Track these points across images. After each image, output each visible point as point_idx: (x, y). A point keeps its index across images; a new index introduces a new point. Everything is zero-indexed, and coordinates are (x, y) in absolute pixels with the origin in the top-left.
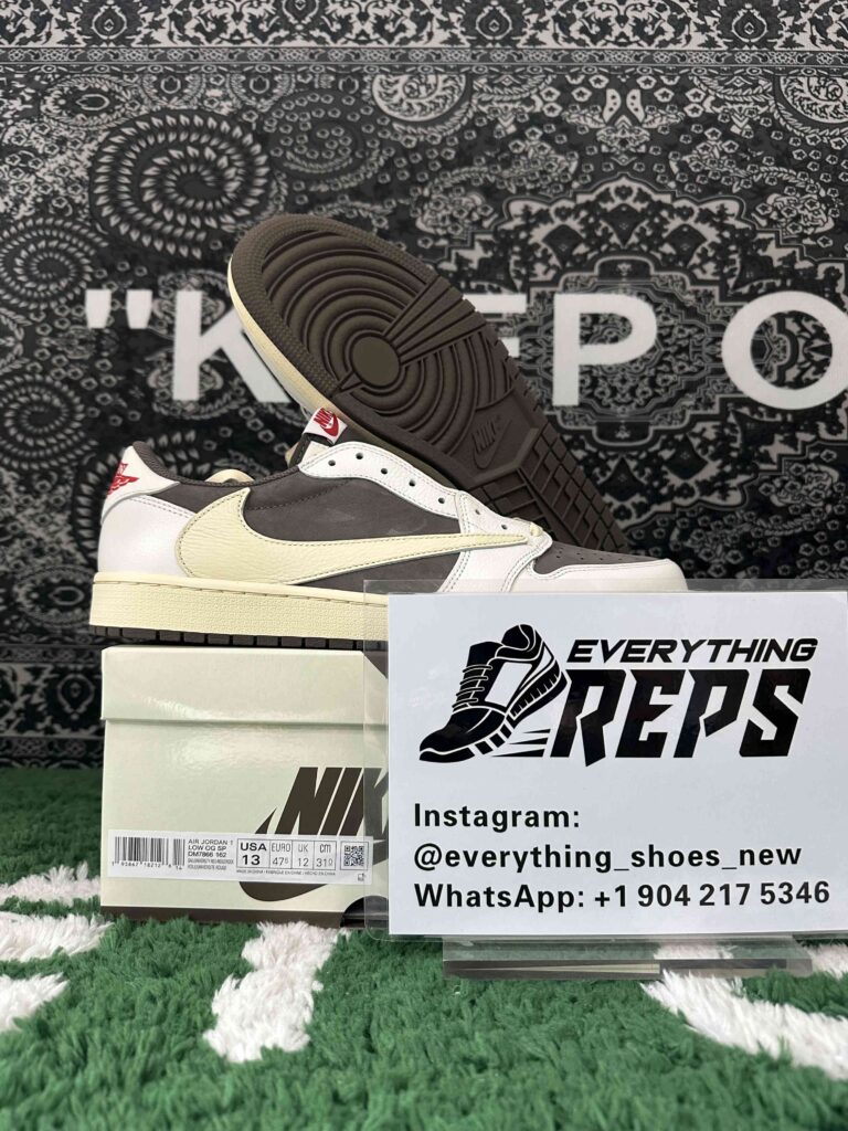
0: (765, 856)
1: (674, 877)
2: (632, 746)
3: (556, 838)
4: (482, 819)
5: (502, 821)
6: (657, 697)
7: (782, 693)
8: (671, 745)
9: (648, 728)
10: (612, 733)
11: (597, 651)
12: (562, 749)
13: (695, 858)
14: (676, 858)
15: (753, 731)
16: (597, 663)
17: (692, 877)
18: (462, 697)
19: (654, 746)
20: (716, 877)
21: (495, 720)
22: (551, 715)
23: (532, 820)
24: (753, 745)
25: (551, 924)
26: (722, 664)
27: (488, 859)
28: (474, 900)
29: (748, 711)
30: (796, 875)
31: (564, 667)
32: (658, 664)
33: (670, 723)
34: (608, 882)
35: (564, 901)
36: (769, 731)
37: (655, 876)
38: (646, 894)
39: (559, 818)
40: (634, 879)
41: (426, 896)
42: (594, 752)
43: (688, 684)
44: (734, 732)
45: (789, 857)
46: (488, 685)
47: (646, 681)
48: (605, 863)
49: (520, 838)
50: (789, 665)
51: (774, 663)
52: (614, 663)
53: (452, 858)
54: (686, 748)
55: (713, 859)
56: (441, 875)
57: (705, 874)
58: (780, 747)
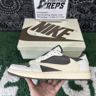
0: (60, 15)
1: (54, 16)
2: (52, 8)
3: (46, 14)
4: (41, 13)
5: (43, 13)
6: (54, 4)
7: (63, 4)
8: (54, 8)
9: (53, 7)
10: (50, 7)
11: (50, 1)
12: (47, 8)
13: (55, 15)
14: (54, 15)
15: (60, 7)
16: (49, 2)
17: (55, 16)
18: (40, 4)
19: (53, 8)
20: (57, 16)
21: (42, 6)
22: (46, 6)
23: (45, 13)
24: (60, 8)
25: (46, 19)
26: (59, 2)
27: (42, 15)
28: (41, 17)
29: (60, 6)
30: (62, 16)
31: (47, 2)
32: (54, 2)
33: (54, 6)
34: (50, 16)
35: (47, 17)
36: (61, 7)
37: (53, 16)
38: (52, 17)
39: (47, 12)
40: (51, 16)
41: (38, 17)
42: (49, 8)
43: (56, 4)
44: (59, 7)
45: (62, 15)
46: (41, 4)
47: (53, 3)
48: (50, 15)
49: (44, 14)
50: (64, 2)
51: (63, 2)
52: (51, 2)
53: (40, 15)
54: (55, 8)
55: (57, 15)
56: (39, 16)
57: (56, 16)
58: (62, 8)
